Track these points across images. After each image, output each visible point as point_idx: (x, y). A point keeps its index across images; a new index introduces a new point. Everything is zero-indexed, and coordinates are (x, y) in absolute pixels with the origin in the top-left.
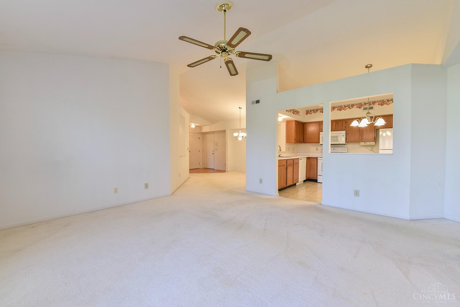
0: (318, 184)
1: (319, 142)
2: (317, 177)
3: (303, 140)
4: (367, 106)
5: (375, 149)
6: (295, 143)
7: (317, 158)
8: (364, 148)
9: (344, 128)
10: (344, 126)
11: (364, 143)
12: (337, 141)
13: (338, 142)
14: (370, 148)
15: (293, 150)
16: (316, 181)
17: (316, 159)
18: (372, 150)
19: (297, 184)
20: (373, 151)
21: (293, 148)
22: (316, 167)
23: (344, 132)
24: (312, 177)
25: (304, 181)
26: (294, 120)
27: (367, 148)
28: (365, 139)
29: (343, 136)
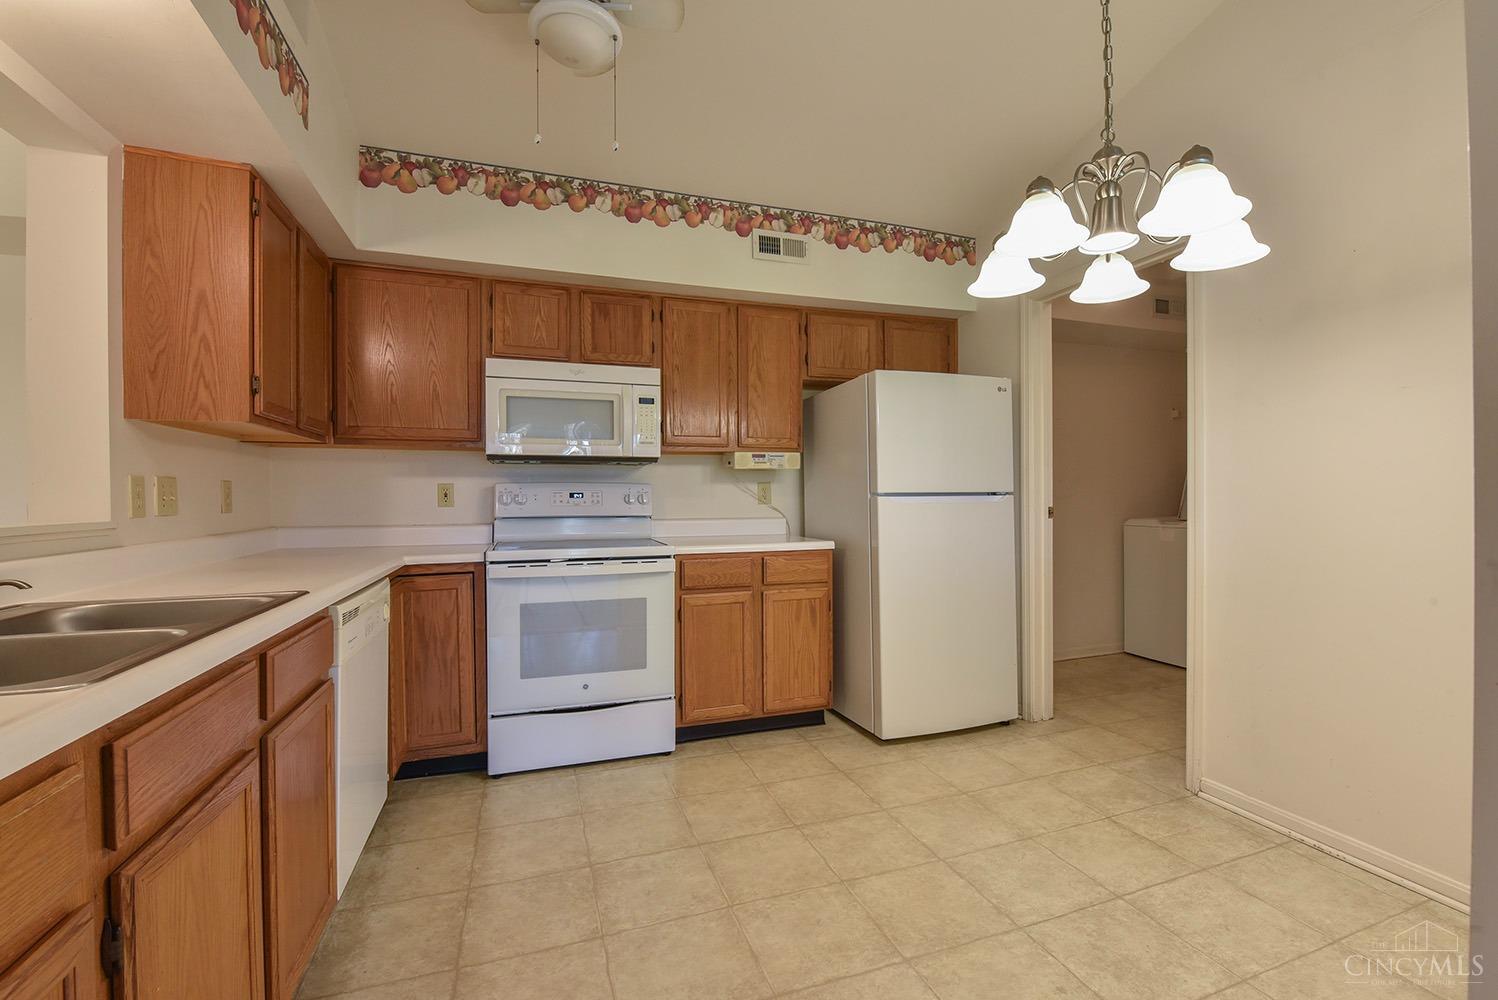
0: (505, 788)
1: (475, 437)
2: (482, 734)
3: (333, 416)
4: (777, 231)
5: (775, 491)
7: (476, 574)
8: (730, 490)
9: (647, 349)
10: (647, 337)
11: (750, 454)
13: (621, 441)
15: (228, 507)
16: (475, 764)
17: (465, 585)
18: (763, 499)
20: (769, 504)
21: (227, 487)
22: (467, 652)
23: (654, 375)
24: (436, 741)
27: (745, 488)
28: (755, 431)
29: (652, 401)
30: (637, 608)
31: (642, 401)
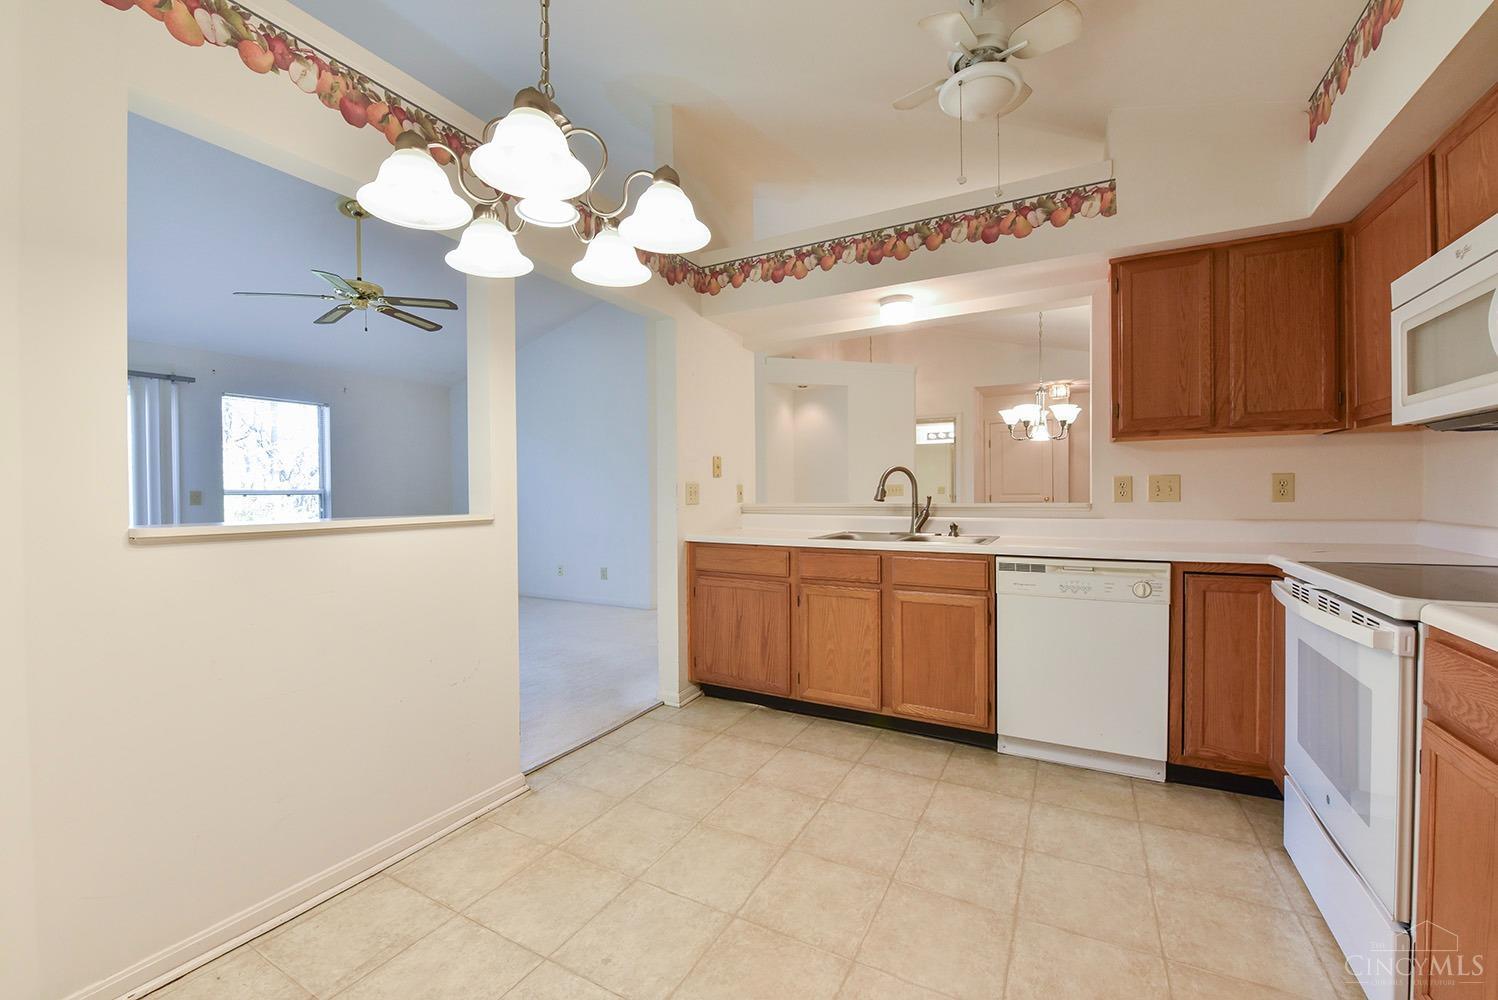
6: (1120, 434)
19: (1003, 747)
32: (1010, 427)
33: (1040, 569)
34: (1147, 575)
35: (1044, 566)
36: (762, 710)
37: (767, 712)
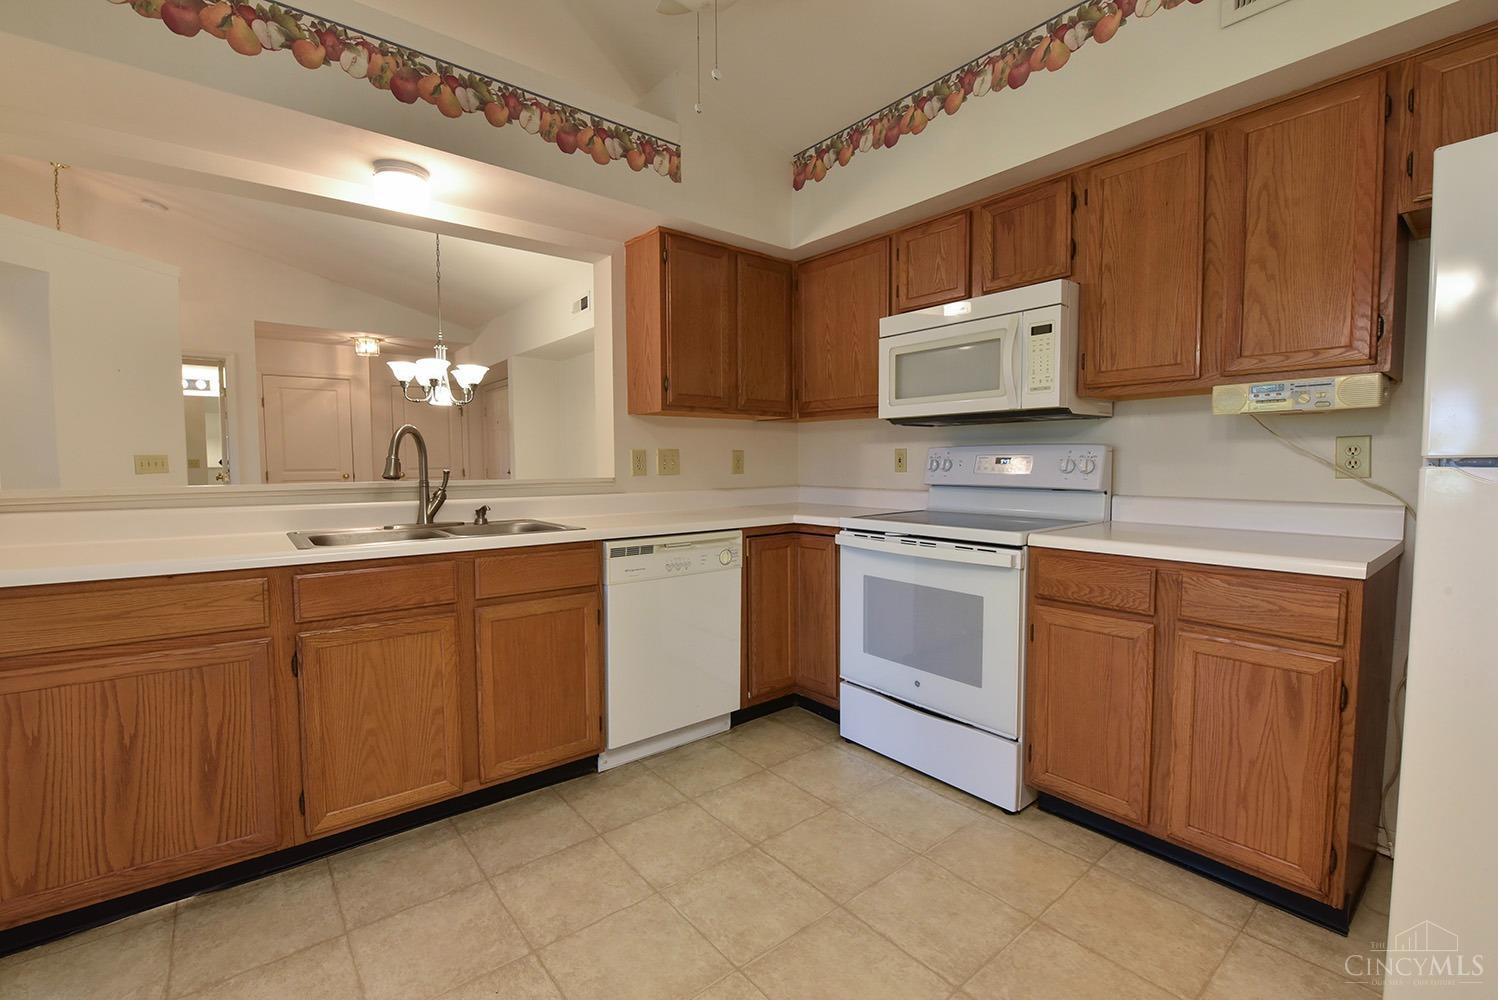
0: (844, 752)
1: (872, 409)
5: (1383, 450)
6: (668, 407)
7: (828, 536)
8: (1268, 454)
10: (1062, 237)
12: (992, 384)
14: (1328, 447)
17: (831, 546)
18: (1349, 468)
19: (604, 764)
20: (1366, 479)
24: (812, 685)
25: (737, 718)
26: (649, 235)
27: (1302, 452)
29: (1048, 329)
30: (972, 606)
31: (1035, 331)
32: (403, 384)
33: (648, 550)
34: (727, 543)
35: (651, 547)
36: (192, 906)
37: (205, 903)
